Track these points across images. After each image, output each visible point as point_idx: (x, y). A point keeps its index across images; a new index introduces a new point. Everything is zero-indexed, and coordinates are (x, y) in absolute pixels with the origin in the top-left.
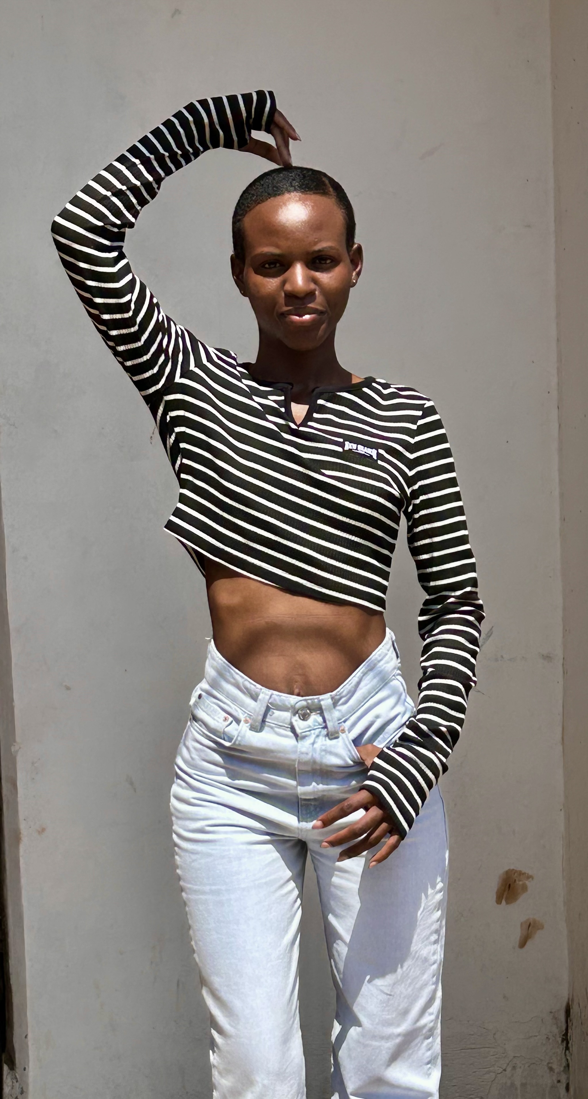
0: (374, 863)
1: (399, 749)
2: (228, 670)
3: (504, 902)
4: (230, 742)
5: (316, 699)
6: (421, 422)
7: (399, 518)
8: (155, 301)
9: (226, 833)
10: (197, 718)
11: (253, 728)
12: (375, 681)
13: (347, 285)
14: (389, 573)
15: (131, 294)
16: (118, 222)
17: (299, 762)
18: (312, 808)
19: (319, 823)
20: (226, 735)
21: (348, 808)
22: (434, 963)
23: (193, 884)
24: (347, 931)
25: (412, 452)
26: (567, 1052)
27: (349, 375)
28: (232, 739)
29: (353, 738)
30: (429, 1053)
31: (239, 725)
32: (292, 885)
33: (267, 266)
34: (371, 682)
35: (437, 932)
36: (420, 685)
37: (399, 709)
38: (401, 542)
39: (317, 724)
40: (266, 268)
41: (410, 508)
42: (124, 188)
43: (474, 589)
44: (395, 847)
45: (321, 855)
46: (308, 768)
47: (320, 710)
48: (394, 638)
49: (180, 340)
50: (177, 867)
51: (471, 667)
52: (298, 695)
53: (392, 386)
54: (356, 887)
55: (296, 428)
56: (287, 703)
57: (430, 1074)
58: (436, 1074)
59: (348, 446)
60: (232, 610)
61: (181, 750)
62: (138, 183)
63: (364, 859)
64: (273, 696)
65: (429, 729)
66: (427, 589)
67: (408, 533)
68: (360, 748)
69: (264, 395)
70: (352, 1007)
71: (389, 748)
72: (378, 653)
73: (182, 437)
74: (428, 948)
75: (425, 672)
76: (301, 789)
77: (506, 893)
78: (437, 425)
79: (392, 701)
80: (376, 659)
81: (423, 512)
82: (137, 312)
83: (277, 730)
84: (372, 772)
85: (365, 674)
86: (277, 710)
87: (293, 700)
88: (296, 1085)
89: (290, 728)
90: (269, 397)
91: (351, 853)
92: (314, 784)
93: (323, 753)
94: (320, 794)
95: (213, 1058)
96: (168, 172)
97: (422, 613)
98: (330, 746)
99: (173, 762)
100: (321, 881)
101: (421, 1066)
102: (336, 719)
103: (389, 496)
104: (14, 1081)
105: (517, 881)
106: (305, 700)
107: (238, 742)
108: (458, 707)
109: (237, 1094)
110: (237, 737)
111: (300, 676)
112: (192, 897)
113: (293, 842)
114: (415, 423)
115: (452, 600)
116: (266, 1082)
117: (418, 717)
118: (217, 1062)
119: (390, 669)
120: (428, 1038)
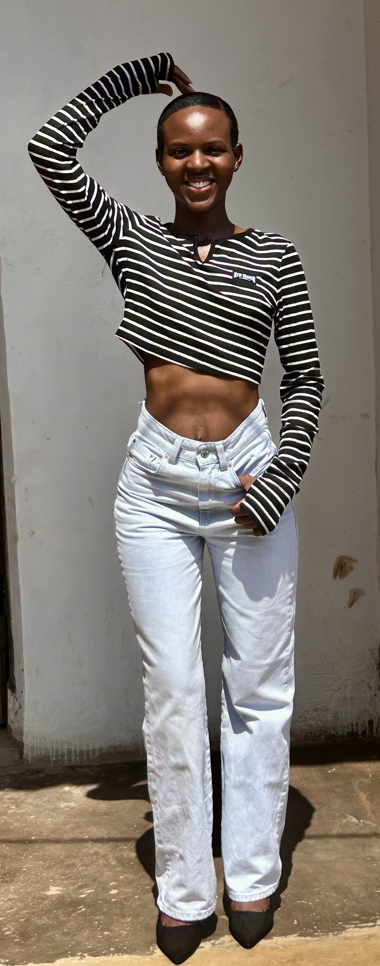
2: (155, 423)
3: (338, 576)
4: (155, 470)
5: (213, 444)
6: (285, 257)
7: (271, 322)
8: (101, 188)
9: (152, 532)
10: (133, 455)
11: (170, 462)
12: (252, 433)
15: (84, 186)
16: (72, 142)
17: (200, 486)
18: (208, 516)
20: (152, 467)
22: (289, 618)
23: (130, 566)
25: (279, 277)
27: (236, 228)
28: (157, 469)
29: (236, 470)
30: (286, 677)
31: (161, 459)
32: (195, 566)
33: (177, 153)
34: (249, 433)
36: (281, 434)
37: (267, 450)
39: (213, 460)
41: (278, 315)
42: (76, 120)
43: (317, 369)
45: (215, 546)
46: (206, 489)
47: (214, 451)
48: (264, 404)
49: (121, 212)
51: (315, 421)
52: (200, 440)
53: (265, 234)
55: (202, 264)
56: (193, 446)
57: (287, 690)
58: (291, 690)
59: (236, 275)
60: (161, 385)
61: (122, 475)
62: (85, 117)
64: (184, 441)
65: (287, 464)
66: (286, 368)
67: (276, 331)
68: (241, 477)
69: (180, 244)
71: (260, 478)
72: (254, 414)
73: (127, 275)
74: (285, 607)
75: (284, 425)
76: (201, 503)
77: (340, 572)
78: (296, 259)
79: (263, 445)
80: (253, 418)
81: (285, 317)
82: (90, 197)
83: (186, 463)
84: (248, 495)
85: (245, 428)
86: (187, 450)
87: (196, 444)
88: (200, 697)
89: (196, 463)
90: (183, 245)
92: (210, 500)
93: (216, 480)
94: (214, 506)
95: (145, 681)
96: (105, 111)
97: (283, 384)
98: (221, 475)
99: (116, 485)
100: (214, 563)
102: (225, 458)
103: (264, 308)
104: (15, 700)
105: (347, 564)
106: (206, 444)
107: (160, 471)
108: (306, 449)
109: (160, 703)
110: (160, 467)
111: (202, 427)
112: (129, 574)
113: (195, 538)
114: (281, 258)
115: (302, 376)
116: (179, 696)
117: (280, 456)
118: (148, 682)
119: (262, 425)
120: (286, 667)
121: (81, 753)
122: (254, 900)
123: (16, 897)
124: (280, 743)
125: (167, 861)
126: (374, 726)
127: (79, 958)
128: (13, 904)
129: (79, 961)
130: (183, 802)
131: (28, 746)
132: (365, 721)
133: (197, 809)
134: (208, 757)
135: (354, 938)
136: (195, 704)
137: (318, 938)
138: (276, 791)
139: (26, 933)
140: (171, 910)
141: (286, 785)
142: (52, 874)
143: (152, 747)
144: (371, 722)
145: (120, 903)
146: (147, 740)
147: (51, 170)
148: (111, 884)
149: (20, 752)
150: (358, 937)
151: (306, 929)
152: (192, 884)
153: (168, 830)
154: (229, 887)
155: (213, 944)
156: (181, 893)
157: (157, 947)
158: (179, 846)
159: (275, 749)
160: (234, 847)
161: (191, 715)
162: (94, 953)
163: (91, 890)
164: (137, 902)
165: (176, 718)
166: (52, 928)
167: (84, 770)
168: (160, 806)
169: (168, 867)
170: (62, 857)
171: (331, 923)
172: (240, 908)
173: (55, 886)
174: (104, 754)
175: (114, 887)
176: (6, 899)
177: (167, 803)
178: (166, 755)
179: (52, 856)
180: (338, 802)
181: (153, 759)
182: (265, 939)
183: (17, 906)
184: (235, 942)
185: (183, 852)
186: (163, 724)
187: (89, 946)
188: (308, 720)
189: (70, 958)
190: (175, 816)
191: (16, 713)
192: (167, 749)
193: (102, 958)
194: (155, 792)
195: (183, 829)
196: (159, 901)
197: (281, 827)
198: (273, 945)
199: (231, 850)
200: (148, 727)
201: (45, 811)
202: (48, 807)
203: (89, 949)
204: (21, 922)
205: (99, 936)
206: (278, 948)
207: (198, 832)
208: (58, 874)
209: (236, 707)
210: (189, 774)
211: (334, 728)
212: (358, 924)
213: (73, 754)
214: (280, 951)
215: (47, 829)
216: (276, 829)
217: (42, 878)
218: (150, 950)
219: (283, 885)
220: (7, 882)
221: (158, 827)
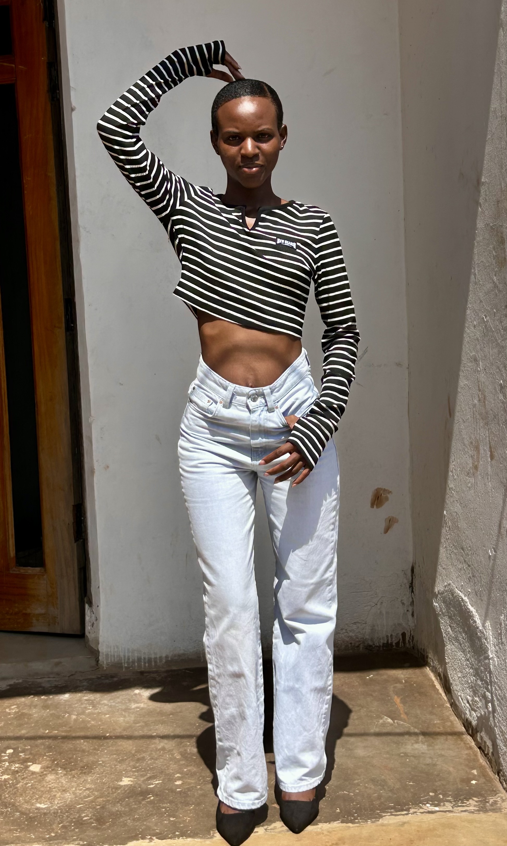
0: (295, 484)
1: (309, 418)
2: (210, 373)
3: (375, 506)
4: (212, 414)
5: (261, 389)
6: (322, 226)
7: (310, 282)
8: (161, 163)
9: (210, 467)
10: (192, 401)
11: (224, 406)
12: (295, 378)
13: (278, 149)
14: (304, 315)
15: (146, 162)
16: (136, 122)
17: (251, 426)
18: (259, 453)
19: (263, 462)
20: (209, 411)
21: (280, 453)
22: (332, 542)
23: (191, 497)
24: (280, 524)
25: (316, 244)
26: (412, 593)
27: (279, 200)
28: (213, 413)
29: (283, 412)
30: (330, 595)
31: (216, 404)
32: (249, 497)
33: (231, 139)
34: (293, 379)
35: (333, 524)
36: (322, 380)
37: (310, 394)
38: (311, 296)
39: (262, 404)
40: (231, 140)
41: (316, 277)
42: (138, 102)
43: (353, 324)
44: (306, 475)
45: (265, 480)
46: (257, 429)
47: (263, 395)
48: (306, 354)
49: (178, 184)
50: (182, 488)
51: (352, 369)
52: (251, 387)
53: (305, 205)
54: (285, 498)
55: (249, 231)
56: (244, 392)
57: (331, 606)
58: (335, 606)
59: (279, 241)
60: (213, 338)
61: (183, 419)
62: (146, 99)
63: (289, 482)
64: (236, 388)
65: (327, 406)
66: (326, 323)
67: (315, 291)
68: (286, 417)
69: (229, 213)
70: (285, 568)
71: (303, 418)
72: (298, 362)
73: (183, 240)
74: (328, 533)
75: (325, 372)
76: (253, 442)
77: (376, 502)
78: (332, 228)
79: (306, 389)
80: (296, 366)
81: (323, 279)
82: (151, 171)
83: (238, 407)
84: (293, 432)
85: (289, 374)
86: (239, 396)
87: (247, 390)
88: (253, 613)
89: (246, 406)
90: (233, 214)
91: (282, 479)
92: (260, 438)
93: (266, 421)
94: (264, 444)
95: (205, 599)
96: (164, 92)
97: (324, 337)
98: (270, 416)
99: (179, 427)
100: (266, 495)
101: (325, 602)
102: (272, 401)
103: (303, 270)
104: (92, 613)
105: (382, 495)
106: (255, 390)
107: (215, 415)
108: (344, 393)
109: (219, 618)
110: (216, 411)
111: (252, 376)
112: (191, 505)
113: (249, 472)
114: (319, 227)
115: (340, 330)
116: (236, 612)
117: (321, 399)
118: (207, 600)
119: (304, 371)
120: (329, 585)
121: (150, 660)
122: (302, 791)
123: (93, 787)
124: (324, 653)
125: (227, 756)
126: (407, 638)
127: (148, 841)
128: (90, 792)
129: (149, 844)
130: (240, 705)
131: (103, 653)
132: (399, 633)
133: (252, 711)
134: (261, 666)
135: (389, 825)
136: (250, 620)
137: (358, 825)
138: (321, 695)
139: (102, 819)
140: (228, 800)
141: (330, 690)
142: (124, 766)
143: (212, 658)
144: (404, 635)
145: (184, 793)
146: (207, 651)
147: (116, 147)
148: (176, 776)
149: (97, 658)
150: (394, 824)
151: (348, 816)
152: (247, 777)
153: (227, 730)
154: (279, 779)
155: (266, 830)
156: (237, 784)
157: (217, 831)
158: (237, 743)
159: (321, 658)
160: (284, 743)
161: (246, 629)
162: (162, 837)
163: (159, 781)
164: (199, 792)
165: (233, 632)
166: (124, 814)
167: (152, 675)
168: (220, 709)
169: (227, 762)
170: (133, 752)
171: (370, 811)
172: (290, 797)
173: (128, 777)
174: (169, 662)
175: (179, 779)
176: (84, 789)
177: (226, 706)
178: (224, 664)
179: (124, 751)
180: (376, 704)
181: (213, 668)
182: (312, 825)
183: (94, 794)
184: (286, 828)
185: (240, 749)
186: (221, 636)
187: (158, 830)
188: (349, 632)
189: (141, 841)
190: (233, 717)
191: (93, 625)
192: (225, 659)
193: (169, 841)
194: (215, 697)
195: (240, 728)
196: (219, 792)
197: (325, 727)
198: (319, 830)
199: (282, 747)
200: (208, 640)
201: (118, 711)
202: (120, 707)
203: (157, 833)
204: (97, 809)
205: (165, 822)
206: (323, 833)
207: (253, 732)
208: (130, 766)
209: (286, 621)
210: (244, 681)
211: (372, 640)
212: (393, 812)
213: (142, 661)
214: (324, 836)
215: (120, 727)
216: (322, 729)
217: (116, 770)
218: (210, 834)
219: (327, 778)
220: (85, 773)
221: (218, 727)
